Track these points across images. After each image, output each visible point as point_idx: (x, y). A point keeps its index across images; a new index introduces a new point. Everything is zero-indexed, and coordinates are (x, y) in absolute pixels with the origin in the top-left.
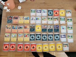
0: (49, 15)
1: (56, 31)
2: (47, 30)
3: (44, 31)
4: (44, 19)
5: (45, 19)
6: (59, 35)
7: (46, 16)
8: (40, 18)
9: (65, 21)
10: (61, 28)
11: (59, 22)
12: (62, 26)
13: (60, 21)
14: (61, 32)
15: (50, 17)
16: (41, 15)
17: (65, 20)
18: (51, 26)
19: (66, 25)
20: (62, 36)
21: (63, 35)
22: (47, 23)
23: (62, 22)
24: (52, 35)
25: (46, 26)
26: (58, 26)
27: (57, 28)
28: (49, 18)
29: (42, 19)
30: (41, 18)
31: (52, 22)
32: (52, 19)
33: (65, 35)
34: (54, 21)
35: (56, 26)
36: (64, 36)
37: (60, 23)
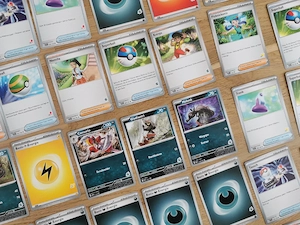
0: (104, 22)
1: (208, 147)
2: (131, 161)
3: (107, 178)
4: (70, 68)
5: (88, 72)
6: (234, 173)
7: (86, 34)
8: (34, 74)
9: (258, 39)
10: (244, 107)
11: (214, 57)
12: (249, 88)
13: (221, 49)
14: (252, 143)
15: (124, 36)
16: (30, 36)
17: (259, 28)
18: (154, 119)
19: (274, 66)
20: (267, 176)
21: (272, 166)
22: (109, 106)
23: (241, 53)
24: (185, 192)
25: (112, 132)
26: (215, 99)
27: (205, 116)
28: (120, 51)
29: (60, 79)
30: (46, 69)
31: (157, 80)
32: (141, 48)
33: (285, 161)
34: (167, 67)
35: (197, 107)
36: (281, 171)
37: (227, 68)
